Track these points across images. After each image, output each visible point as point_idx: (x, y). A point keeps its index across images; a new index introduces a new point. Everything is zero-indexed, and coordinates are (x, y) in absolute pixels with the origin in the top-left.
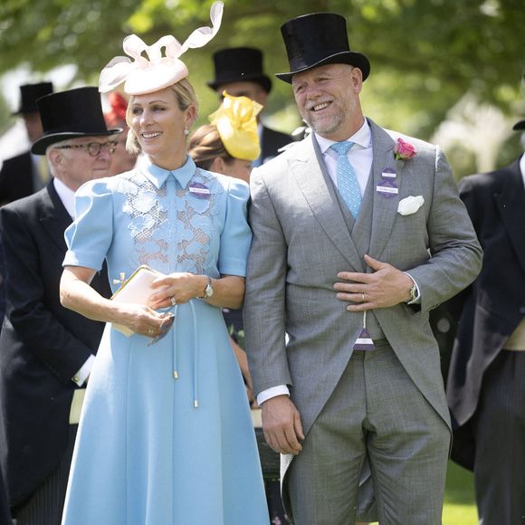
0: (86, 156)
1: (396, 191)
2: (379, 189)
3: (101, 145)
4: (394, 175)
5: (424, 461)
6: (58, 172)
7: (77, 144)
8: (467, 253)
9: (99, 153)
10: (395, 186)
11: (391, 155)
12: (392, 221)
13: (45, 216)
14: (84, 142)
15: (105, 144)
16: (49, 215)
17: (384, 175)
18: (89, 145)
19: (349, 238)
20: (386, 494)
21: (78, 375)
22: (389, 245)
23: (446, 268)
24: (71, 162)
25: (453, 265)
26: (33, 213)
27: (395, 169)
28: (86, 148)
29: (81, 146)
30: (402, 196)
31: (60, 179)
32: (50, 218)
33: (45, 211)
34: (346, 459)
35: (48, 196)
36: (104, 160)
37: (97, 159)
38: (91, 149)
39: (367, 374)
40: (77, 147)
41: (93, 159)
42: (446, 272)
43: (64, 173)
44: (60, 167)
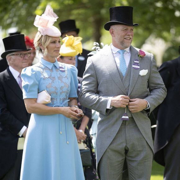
0: (20, 58)
1: (139, 67)
2: (133, 66)
3: (25, 54)
4: (138, 62)
5: (145, 160)
6: (10, 64)
7: (17, 54)
8: (162, 91)
9: (24, 57)
10: (139, 66)
11: (137, 55)
12: (137, 77)
13: (6, 79)
14: (19, 53)
15: (26, 54)
16: (8, 79)
17: (135, 61)
18: (21, 54)
19: (121, 82)
20: (131, 172)
21: (19, 133)
22: (136, 85)
23: (156, 96)
24: (14, 60)
25: (159, 95)
26: (2, 78)
27: (139, 60)
28: (20, 55)
29: (18, 54)
30: (141, 69)
31: (11, 66)
32: (8, 80)
33: (6, 77)
34: (119, 160)
35: (7, 72)
36: (26, 59)
37: (24, 59)
38: (21, 56)
39: (126, 130)
40: (16, 55)
41: (22, 59)
42: (157, 98)
43: (12, 64)
44: (11, 62)
